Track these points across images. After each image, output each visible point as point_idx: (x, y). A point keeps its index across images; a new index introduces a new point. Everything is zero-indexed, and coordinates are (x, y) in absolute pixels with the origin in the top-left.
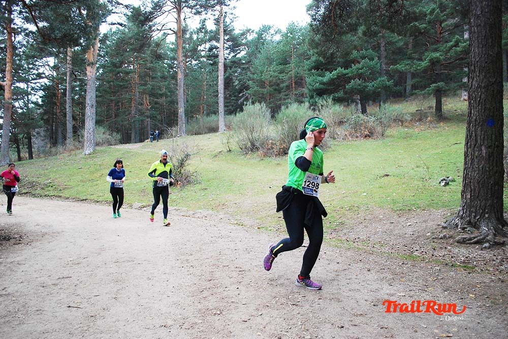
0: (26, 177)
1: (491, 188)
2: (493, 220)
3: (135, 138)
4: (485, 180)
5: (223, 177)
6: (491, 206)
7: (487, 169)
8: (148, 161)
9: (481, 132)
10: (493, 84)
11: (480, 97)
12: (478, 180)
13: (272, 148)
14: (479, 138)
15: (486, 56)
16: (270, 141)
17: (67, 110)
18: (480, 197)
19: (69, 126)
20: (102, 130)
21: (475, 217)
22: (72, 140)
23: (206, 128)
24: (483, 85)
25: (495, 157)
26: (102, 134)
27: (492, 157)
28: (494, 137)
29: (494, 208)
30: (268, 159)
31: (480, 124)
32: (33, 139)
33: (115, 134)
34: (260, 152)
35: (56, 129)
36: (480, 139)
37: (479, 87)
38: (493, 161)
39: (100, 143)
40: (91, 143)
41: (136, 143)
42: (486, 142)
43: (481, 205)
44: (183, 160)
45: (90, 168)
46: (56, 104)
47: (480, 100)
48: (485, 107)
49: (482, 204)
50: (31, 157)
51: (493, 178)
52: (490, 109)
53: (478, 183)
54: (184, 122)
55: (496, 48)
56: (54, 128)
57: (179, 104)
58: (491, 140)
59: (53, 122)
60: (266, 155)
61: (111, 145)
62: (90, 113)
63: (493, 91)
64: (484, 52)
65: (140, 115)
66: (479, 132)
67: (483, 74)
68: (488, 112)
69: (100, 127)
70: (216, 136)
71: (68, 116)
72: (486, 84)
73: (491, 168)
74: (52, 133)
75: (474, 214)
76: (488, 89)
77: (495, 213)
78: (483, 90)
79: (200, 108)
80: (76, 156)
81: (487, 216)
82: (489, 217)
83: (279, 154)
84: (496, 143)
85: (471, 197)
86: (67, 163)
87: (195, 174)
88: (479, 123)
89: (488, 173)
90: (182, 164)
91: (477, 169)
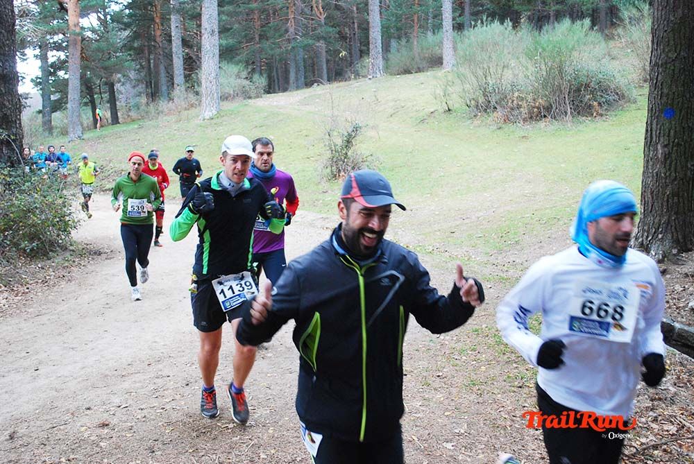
0: (110, 161)
1: (668, 201)
2: (667, 243)
3: (297, 79)
4: (659, 190)
5: (418, 163)
6: (668, 223)
7: (663, 175)
8: (305, 132)
9: (657, 125)
10: (673, 60)
11: (657, 79)
12: (651, 189)
13: (519, 107)
14: (654, 133)
15: (665, 22)
16: (516, 94)
17: (173, 34)
18: (653, 212)
19: (178, 63)
20: (233, 69)
21: (647, 237)
22: (183, 88)
23: (424, 58)
24: (660, 63)
25: (674, 159)
26: (233, 76)
27: (670, 159)
28: (672, 132)
29: (672, 226)
30: (511, 127)
31: (656, 115)
32: (117, 86)
33: (256, 77)
34: (500, 113)
35: (156, 66)
36: (656, 135)
37: (656, 64)
38: (670, 165)
39: (230, 95)
40: (212, 98)
41: (298, 88)
42: (662, 139)
43: (654, 222)
44: (350, 135)
45: (210, 146)
46: (153, 20)
47: (656, 83)
48: (662, 93)
49: (656, 221)
50: (115, 120)
51: (669, 189)
52: (668, 94)
53: (652, 193)
54: (381, 49)
55: (680, 11)
56: (152, 65)
57: (371, 16)
58: (668, 136)
59: (150, 53)
60: (507, 120)
61: (250, 98)
62: (210, 44)
63: (673, 70)
64: (663, 17)
65: (304, 35)
66: (654, 126)
67: (662, 47)
68: (665, 99)
69: (230, 65)
70: (435, 77)
71: (174, 44)
72: (664, 61)
73: (667, 174)
74: (150, 75)
75: (646, 234)
76: (666, 68)
77: (672, 233)
78: (661, 70)
79: (413, 21)
80: (188, 120)
81: (660, 236)
82: (662, 238)
83: (531, 118)
84: (676, 140)
85: (644, 211)
86: (174, 135)
87: (370, 159)
88: (655, 113)
89: (663, 181)
90: (348, 142)
91: (651, 175)
